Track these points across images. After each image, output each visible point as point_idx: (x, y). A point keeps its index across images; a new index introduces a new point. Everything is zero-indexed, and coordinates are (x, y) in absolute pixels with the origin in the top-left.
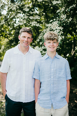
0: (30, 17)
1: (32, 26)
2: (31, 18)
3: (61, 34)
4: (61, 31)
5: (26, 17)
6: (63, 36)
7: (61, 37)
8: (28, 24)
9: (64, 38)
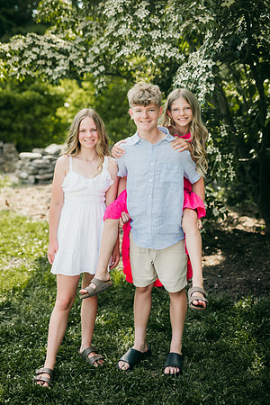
0: (151, 33)
1: (155, 56)
2: (155, 34)
4: (207, 71)
5: (141, 34)
6: (213, 85)
7: (208, 87)
8: (145, 51)
9: (212, 89)
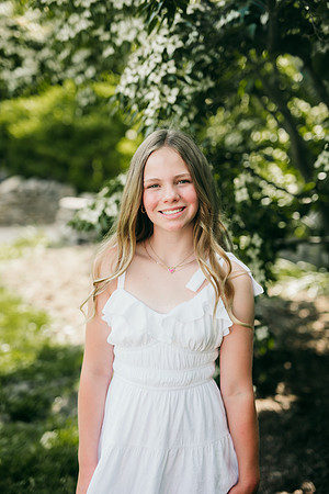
3: (165, 80)
4: (165, 61)
7: (163, 95)
